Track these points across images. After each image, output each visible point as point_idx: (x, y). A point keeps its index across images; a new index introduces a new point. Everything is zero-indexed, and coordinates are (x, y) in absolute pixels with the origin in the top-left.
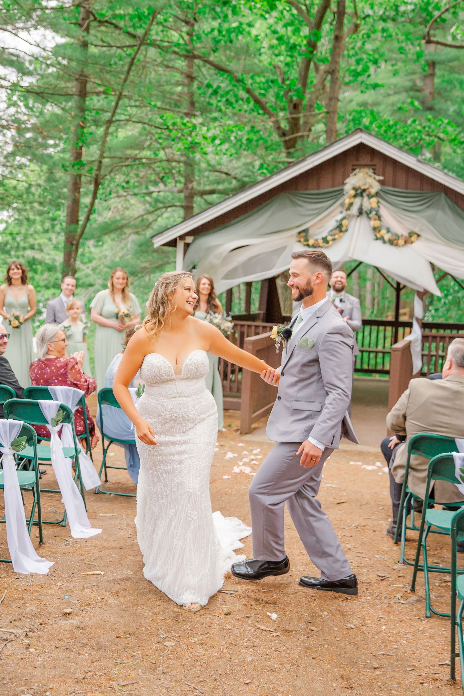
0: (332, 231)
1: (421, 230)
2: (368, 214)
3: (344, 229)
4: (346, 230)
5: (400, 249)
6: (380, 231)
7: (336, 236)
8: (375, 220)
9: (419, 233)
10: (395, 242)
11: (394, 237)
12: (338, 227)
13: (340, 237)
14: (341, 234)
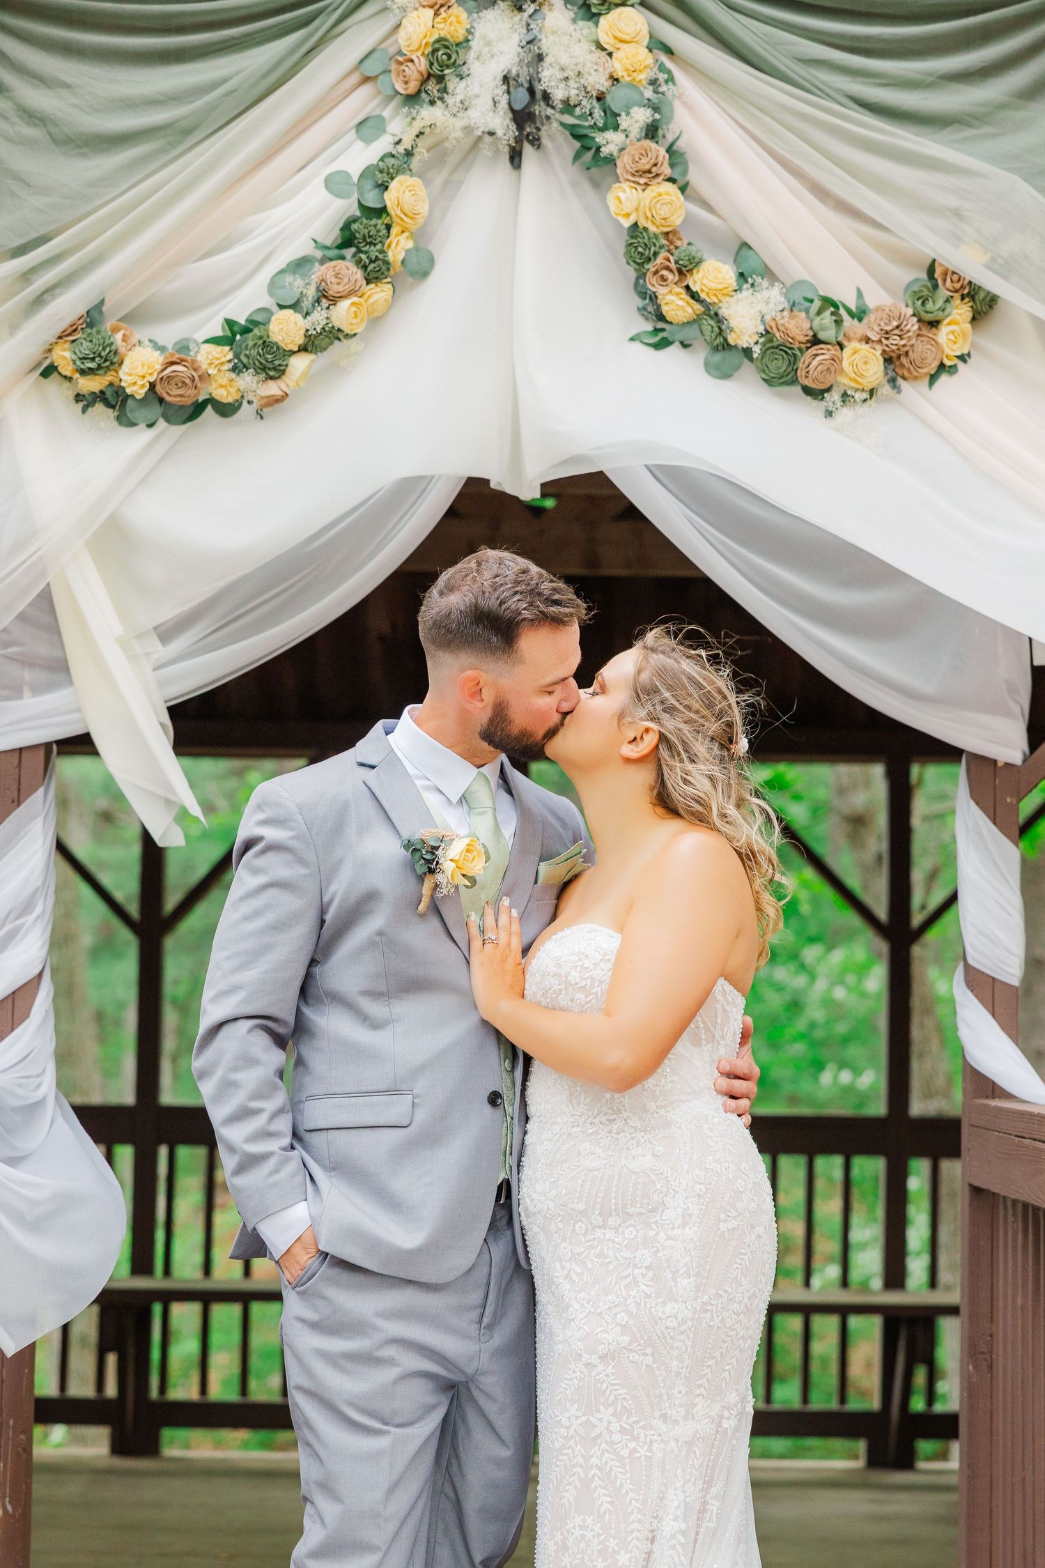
0: (300, 265)
1: (1003, 267)
2: (583, 140)
3: (398, 247)
4: (420, 266)
5: (845, 414)
6: (682, 273)
7: (342, 315)
8: (647, 175)
9: (990, 282)
10: (814, 364)
11: (797, 327)
12: (348, 239)
13: (376, 321)
14: (380, 293)
